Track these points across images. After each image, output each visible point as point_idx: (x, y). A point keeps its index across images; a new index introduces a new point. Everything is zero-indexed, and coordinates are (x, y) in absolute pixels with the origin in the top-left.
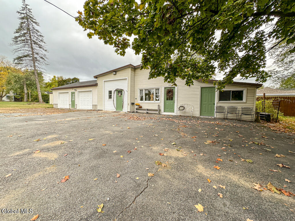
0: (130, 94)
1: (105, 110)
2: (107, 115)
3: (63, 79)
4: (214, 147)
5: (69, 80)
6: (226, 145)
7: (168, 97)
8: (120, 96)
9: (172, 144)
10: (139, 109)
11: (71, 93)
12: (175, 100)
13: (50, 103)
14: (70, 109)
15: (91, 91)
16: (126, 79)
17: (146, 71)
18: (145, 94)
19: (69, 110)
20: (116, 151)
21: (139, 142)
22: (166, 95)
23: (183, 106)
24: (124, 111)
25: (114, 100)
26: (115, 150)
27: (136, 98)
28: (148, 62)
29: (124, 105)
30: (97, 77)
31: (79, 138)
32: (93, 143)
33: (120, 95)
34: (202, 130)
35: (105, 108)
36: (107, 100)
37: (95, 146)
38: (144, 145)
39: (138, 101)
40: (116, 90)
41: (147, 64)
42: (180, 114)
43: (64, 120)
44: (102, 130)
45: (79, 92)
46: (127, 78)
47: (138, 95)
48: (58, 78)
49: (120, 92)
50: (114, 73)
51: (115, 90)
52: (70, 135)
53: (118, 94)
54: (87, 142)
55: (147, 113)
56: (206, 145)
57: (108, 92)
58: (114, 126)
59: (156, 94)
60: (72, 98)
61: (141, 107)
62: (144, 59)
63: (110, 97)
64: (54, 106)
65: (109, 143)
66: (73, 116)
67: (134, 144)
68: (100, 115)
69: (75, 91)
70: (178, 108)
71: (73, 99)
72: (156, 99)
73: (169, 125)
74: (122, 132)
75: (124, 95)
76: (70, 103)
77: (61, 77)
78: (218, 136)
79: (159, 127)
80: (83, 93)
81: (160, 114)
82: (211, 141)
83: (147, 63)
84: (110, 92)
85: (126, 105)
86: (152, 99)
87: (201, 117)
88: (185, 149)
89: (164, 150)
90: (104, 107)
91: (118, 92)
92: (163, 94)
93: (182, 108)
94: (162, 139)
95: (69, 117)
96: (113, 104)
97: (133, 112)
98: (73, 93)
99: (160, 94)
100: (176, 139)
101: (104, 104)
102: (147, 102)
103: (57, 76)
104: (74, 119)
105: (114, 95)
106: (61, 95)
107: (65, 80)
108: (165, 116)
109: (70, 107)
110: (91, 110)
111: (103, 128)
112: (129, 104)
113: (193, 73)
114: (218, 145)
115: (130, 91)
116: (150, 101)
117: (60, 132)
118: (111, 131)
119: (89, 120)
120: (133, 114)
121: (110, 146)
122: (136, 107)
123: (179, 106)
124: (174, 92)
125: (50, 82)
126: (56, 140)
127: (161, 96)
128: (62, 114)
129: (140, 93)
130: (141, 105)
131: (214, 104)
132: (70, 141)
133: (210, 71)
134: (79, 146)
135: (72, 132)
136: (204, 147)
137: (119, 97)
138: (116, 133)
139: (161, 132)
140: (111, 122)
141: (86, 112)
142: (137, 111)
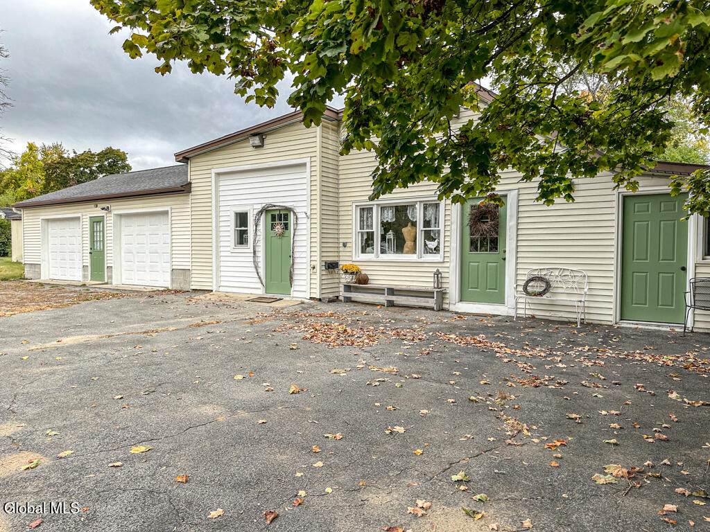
0: (318, 226)
1: (221, 289)
2: (224, 315)
3: (65, 156)
4: (628, 502)
5: (88, 157)
6: (687, 493)
7: (477, 236)
8: (282, 235)
9: (455, 478)
10: (357, 290)
11: (88, 220)
12: (507, 249)
13: (14, 259)
14: (84, 285)
15: (166, 213)
16: (304, 165)
17: (366, 155)
18: (383, 224)
19: (83, 294)
20: (220, 512)
21: (320, 464)
22: (467, 230)
23: (540, 279)
24: (295, 294)
25: (257, 249)
26: (219, 506)
27: (345, 241)
28: (371, 124)
29: (296, 272)
30: (187, 155)
31: (96, 442)
32: (142, 468)
33: (279, 229)
34: (606, 403)
35: (222, 284)
36: (228, 249)
37: (146, 483)
38: (338, 483)
39: (353, 257)
40: (265, 210)
41: (367, 132)
42: (529, 312)
43: (54, 343)
44: (188, 398)
45: (121, 216)
46: (307, 160)
47: (352, 230)
48: (44, 151)
49: (280, 217)
50: (257, 141)
51: (261, 212)
52: (65, 427)
53: (273, 227)
54: (119, 464)
55: (391, 304)
56: (598, 487)
57: (232, 219)
58: (239, 377)
59: (427, 223)
60: (93, 241)
61: (365, 280)
62: (353, 113)
63: (242, 238)
64: (28, 273)
65: (201, 469)
66: (92, 326)
67: (299, 475)
68: (197, 315)
69: (103, 213)
70: (523, 283)
71: (98, 246)
72: (426, 245)
73: (464, 374)
74: (267, 408)
75: (295, 230)
76: (88, 262)
77: (56, 147)
78: (667, 440)
79: (420, 383)
80: (136, 222)
81: (443, 310)
82: (625, 470)
83: (368, 126)
84: (242, 219)
85: (304, 272)
86: (409, 244)
87: (625, 324)
88: (503, 505)
89: (410, 509)
90: (218, 277)
91: (273, 218)
92: (454, 227)
93: (540, 285)
94: (420, 451)
95: (79, 328)
96: (253, 265)
97: (335, 300)
98: (96, 221)
99: (441, 227)
100: (477, 452)
101: (218, 267)
102: (391, 256)
103: (39, 144)
104: (94, 338)
105: (258, 231)
106: (54, 229)
107: (73, 160)
108: (459, 323)
109: (85, 276)
110: (167, 291)
111: (195, 389)
112: (318, 268)
113: (574, 150)
114: (650, 488)
115: (318, 216)
116: (402, 252)
117: (31, 411)
118: (225, 405)
119: (148, 346)
120: (330, 309)
121: (203, 482)
122: (346, 279)
123: (526, 278)
124: (501, 220)
125: (14, 167)
126: (10, 451)
127: (447, 234)
128: (50, 313)
129: (362, 221)
130: (365, 270)
131: (684, 269)
132: (62, 454)
133: (649, 138)
134: (90, 479)
135: (75, 407)
136: (585, 499)
137: (277, 241)
138: (242, 414)
139: (425, 411)
140: (232, 358)
141: (143, 299)
142: (348, 295)
